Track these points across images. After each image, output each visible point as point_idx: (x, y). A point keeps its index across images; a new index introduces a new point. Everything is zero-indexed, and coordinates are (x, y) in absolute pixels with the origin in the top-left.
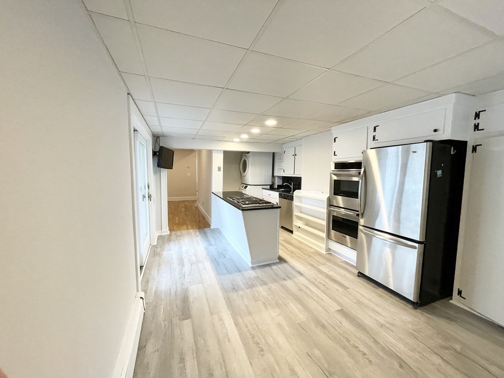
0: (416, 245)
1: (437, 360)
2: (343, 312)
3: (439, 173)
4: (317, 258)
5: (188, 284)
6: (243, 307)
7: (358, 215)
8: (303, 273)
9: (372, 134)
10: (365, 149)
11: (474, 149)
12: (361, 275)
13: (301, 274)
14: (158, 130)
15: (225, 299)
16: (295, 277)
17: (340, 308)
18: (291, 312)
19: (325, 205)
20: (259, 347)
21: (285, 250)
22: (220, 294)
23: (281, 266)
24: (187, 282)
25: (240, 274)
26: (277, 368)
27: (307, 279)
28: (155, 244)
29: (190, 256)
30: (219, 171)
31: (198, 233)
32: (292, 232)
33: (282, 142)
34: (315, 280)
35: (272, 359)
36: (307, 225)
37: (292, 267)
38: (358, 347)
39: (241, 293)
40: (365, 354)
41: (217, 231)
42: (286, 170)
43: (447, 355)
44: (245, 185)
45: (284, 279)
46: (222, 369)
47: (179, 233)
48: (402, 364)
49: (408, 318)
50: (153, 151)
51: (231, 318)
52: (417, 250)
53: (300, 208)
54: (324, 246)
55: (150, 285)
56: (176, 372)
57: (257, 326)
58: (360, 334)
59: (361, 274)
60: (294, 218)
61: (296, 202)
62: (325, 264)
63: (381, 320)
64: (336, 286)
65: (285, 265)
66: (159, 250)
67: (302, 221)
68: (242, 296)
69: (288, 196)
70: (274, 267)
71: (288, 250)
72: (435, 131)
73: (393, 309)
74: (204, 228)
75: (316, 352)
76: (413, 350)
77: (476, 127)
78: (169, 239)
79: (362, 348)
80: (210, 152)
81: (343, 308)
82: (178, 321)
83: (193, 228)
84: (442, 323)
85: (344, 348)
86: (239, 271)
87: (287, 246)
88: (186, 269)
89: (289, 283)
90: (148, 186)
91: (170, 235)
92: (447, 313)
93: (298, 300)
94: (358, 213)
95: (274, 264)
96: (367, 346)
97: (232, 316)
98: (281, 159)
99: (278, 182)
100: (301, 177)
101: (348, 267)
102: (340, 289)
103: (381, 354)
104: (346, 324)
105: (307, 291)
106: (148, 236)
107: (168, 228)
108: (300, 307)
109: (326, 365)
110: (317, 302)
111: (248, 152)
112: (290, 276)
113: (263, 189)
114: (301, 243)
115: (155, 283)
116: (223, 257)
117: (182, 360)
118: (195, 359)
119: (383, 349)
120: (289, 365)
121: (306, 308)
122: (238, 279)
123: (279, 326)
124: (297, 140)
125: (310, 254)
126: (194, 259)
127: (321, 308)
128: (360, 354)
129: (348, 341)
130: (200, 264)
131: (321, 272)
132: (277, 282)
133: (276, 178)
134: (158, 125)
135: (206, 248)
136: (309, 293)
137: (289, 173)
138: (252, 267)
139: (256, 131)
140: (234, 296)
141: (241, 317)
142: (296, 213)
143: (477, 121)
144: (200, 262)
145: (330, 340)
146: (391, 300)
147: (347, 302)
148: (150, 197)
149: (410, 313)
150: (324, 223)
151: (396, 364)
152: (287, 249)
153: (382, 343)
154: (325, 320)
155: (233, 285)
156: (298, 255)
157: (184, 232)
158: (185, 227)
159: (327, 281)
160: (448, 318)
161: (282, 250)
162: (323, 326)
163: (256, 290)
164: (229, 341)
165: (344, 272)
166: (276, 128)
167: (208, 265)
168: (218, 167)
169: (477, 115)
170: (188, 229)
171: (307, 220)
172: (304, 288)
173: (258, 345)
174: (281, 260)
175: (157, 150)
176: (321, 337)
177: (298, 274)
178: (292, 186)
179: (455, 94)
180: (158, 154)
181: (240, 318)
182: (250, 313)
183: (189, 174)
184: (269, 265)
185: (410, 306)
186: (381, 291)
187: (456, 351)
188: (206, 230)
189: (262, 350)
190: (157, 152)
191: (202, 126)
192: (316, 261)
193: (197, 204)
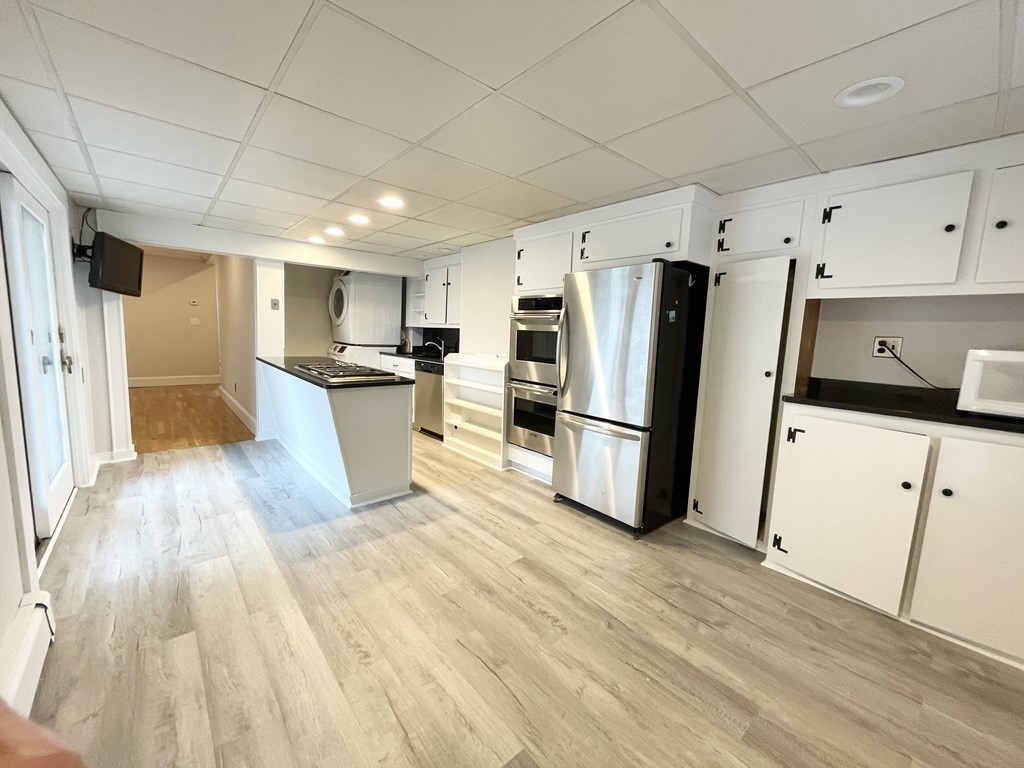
0: (639, 434)
1: (658, 605)
2: (527, 563)
3: (672, 314)
4: (487, 479)
5: (189, 562)
6: (329, 585)
7: (555, 393)
8: (459, 507)
9: (578, 246)
10: (569, 272)
11: (717, 280)
12: (562, 500)
13: (454, 510)
14: (85, 186)
15: (285, 576)
16: (442, 516)
17: (521, 557)
18: (430, 579)
19: (501, 379)
20: (360, 652)
21: (425, 471)
22: (274, 569)
23: (414, 501)
24: (187, 558)
25: (323, 524)
26: (397, 680)
27: (465, 517)
28: (92, 482)
29: (198, 502)
30: (273, 308)
31: (220, 452)
32: (440, 438)
33: (420, 256)
34: (481, 516)
35: (387, 667)
36: (470, 421)
37: (437, 500)
38: (545, 612)
39: (325, 560)
40: (557, 620)
41: (273, 445)
42: (429, 314)
43: (674, 596)
44: (341, 346)
45: (421, 523)
46: (271, 711)
47: (165, 455)
48: (611, 622)
49: (624, 553)
50: (73, 245)
51: (300, 612)
52: (640, 442)
53: (455, 388)
54: (499, 458)
55: (71, 578)
56: (149, 746)
57: (358, 615)
58: (550, 591)
59: (561, 496)
60: (446, 410)
61: (448, 378)
62: (499, 489)
63: (586, 564)
64: (517, 523)
65: (424, 498)
66: (102, 496)
67: (460, 413)
68: (327, 567)
69: (433, 366)
70: (400, 504)
71: (433, 472)
72: (668, 245)
73: (605, 545)
74: (239, 440)
75: (475, 635)
76: (628, 598)
77: (721, 245)
78: (136, 470)
79: (552, 612)
80: (249, 264)
81: (527, 557)
82: (157, 641)
83: (205, 442)
84: (671, 553)
85: (524, 619)
86: (323, 519)
87: (431, 463)
88: (185, 532)
89: (430, 530)
90: (61, 336)
91: (140, 462)
92: (678, 538)
93: (446, 555)
94: (555, 389)
95: (402, 498)
96: (560, 606)
97: (301, 606)
98: (420, 291)
99: (414, 341)
100: (458, 330)
101: (539, 489)
102: (524, 527)
103: (582, 614)
104: (530, 581)
105: (464, 537)
106: (67, 464)
107: (132, 447)
108: (449, 566)
109: (491, 653)
110: (482, 554)
111: (347, 273)
112: (433, 515)
113: (381, 353)
114: (458, 455)
115: (89, 572)
116: (286, 496)
117: (168, 717)
118: (205, 709)
119: (587, 607)
120: (421, 669)
121: (460, 566)
122: (319, 534)
123: (406, 606)
124: (452, 252)
125: (474, 474)
126: (208, 506)
127: (487, 562)
128: (549, 621)
129: (531, 605)
130: (224, 518)
131: (492, 503)
132: (405, 530)
133: (411, 332)
134: (85, 169)
135: (241, 483)
136: (468, 540)
137: (436, 322)
138: (352, 509)
139: (360, 219)
140: (310, 567)
141: (324, 606)
142: (448, 398)
143: (722, 236)
144: (225, 513)
145: (500, 611)
146: (604, 531)
147: (533, 545)
148: (66, 363)
149: (629, 545)
150: (501, 414)
151: (603, 623)
152: (429, 468)
153: (585, 599)
154: (495, 581)
155: (308, 548)
156: (451, 477)
157: (179, 452)
158: (185, 442)
159: (502, 515)
160: (680, 545)
161: (419, 471)
162: (490, 591)
163: (359, 550)
164: (292, 655)
165: (531, 498)
166: (405, 217)
167: (247, 517)
168: (273, 300)
169: (722, 227)
170: (192, 445)
171: (470, 411)
172: (459, 534)
173: (357, 649)
174: (417, 489)
175: (88, 241)
176: (486, 609)
177: (448, 510)
178: (442, 349)
179: (694, 186)
180: (89, 252)
181: (320, 607)
182: (344, 595)
183: (195, 321)
184: (391, 501)
185: (630, 536)
186: (589, 520)
187: (683, 587)
188: (243, 445)
189: (367, 655)
190: (89, 247)
191: (221, 189)
192: (485, 484)
193: (221, 392)
